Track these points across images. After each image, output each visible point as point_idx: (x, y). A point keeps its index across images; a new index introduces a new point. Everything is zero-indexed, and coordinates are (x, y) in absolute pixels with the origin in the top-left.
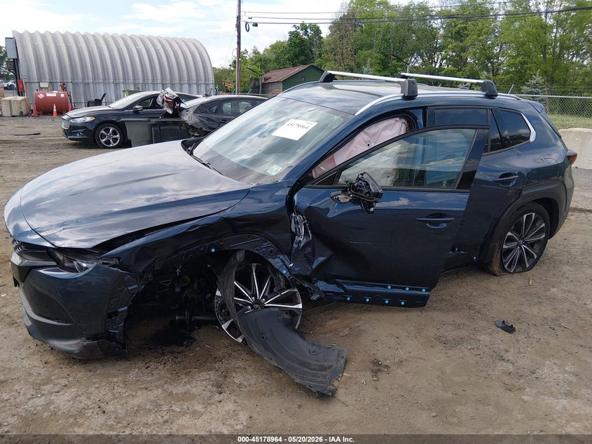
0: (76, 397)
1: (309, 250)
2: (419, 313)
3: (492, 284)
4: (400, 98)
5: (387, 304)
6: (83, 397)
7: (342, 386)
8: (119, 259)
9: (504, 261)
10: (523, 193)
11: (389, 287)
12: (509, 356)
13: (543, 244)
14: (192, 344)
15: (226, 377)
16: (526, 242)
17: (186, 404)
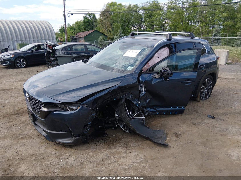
0: (76, 159)
1: (145, 96)
2: (181, 116)
3: (198, 104)
4: (166, 40)
5: (176, 114)
6: (79, 159)
7: (169, 142)
8: (87, 104)
9: (201, 96)
10: (207, 71)
11: (171, 108)
12: (217, 125)
13: (212, 89)
14: (107, 136)
15: (127, 145)
16: (207, 89)
17: (119, 155)
